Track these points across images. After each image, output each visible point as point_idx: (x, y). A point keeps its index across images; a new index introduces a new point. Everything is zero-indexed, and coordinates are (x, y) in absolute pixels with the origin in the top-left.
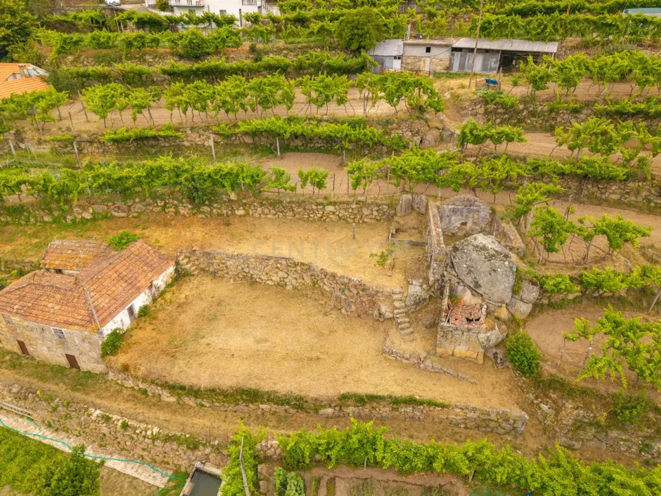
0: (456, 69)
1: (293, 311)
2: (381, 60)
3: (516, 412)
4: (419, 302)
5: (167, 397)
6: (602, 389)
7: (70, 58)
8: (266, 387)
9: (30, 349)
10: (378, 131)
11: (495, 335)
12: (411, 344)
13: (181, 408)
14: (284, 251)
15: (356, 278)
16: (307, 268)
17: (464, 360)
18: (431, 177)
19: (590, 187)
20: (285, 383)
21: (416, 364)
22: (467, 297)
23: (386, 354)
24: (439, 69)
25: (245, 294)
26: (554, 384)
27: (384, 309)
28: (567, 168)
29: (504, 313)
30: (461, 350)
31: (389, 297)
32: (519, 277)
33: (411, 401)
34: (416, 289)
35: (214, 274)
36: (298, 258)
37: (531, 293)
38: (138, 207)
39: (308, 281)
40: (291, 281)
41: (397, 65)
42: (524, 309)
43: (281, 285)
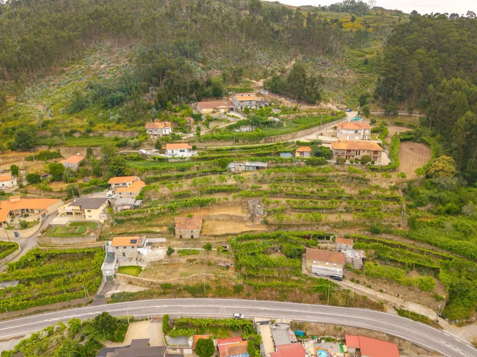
0: (247, 170)
1: (227, 223)
2: (230, 169)
3: (266, 230)
4: (250, 218)
5: (213, 238)
6: (276, 223)
7: (146, 173)
8: (229, 233)
9: (183, 237)
10: (235, 187)
11: (262, 220)
12: (250, 224)
13: (215, 239)
14: (223, 213)
15: (239, 215)
16: (229, 215)
17: (258, 225)
18: (247, 196)
19: (275, 195)
20: (233, 232)
21: (252, 226)
22: (257, 215)
23: (247, 226)
24: (243, 170)
25: (217, 222)
26: (271, 224)
27: (245, 219)
28: (270, 192)
29: (263, 216)
30: (258, 223)
31: (245, 217)
32: (264, 210)
33: (252, 231)
34: (249, 215)
35: (209, 220)
36: (227, 214)
37: (266, 213)
38: (189, 209)
39: (229, 218)
40: (226, 219)
41: (233, 169)
42: (266, 215)
43: (224, 219)
